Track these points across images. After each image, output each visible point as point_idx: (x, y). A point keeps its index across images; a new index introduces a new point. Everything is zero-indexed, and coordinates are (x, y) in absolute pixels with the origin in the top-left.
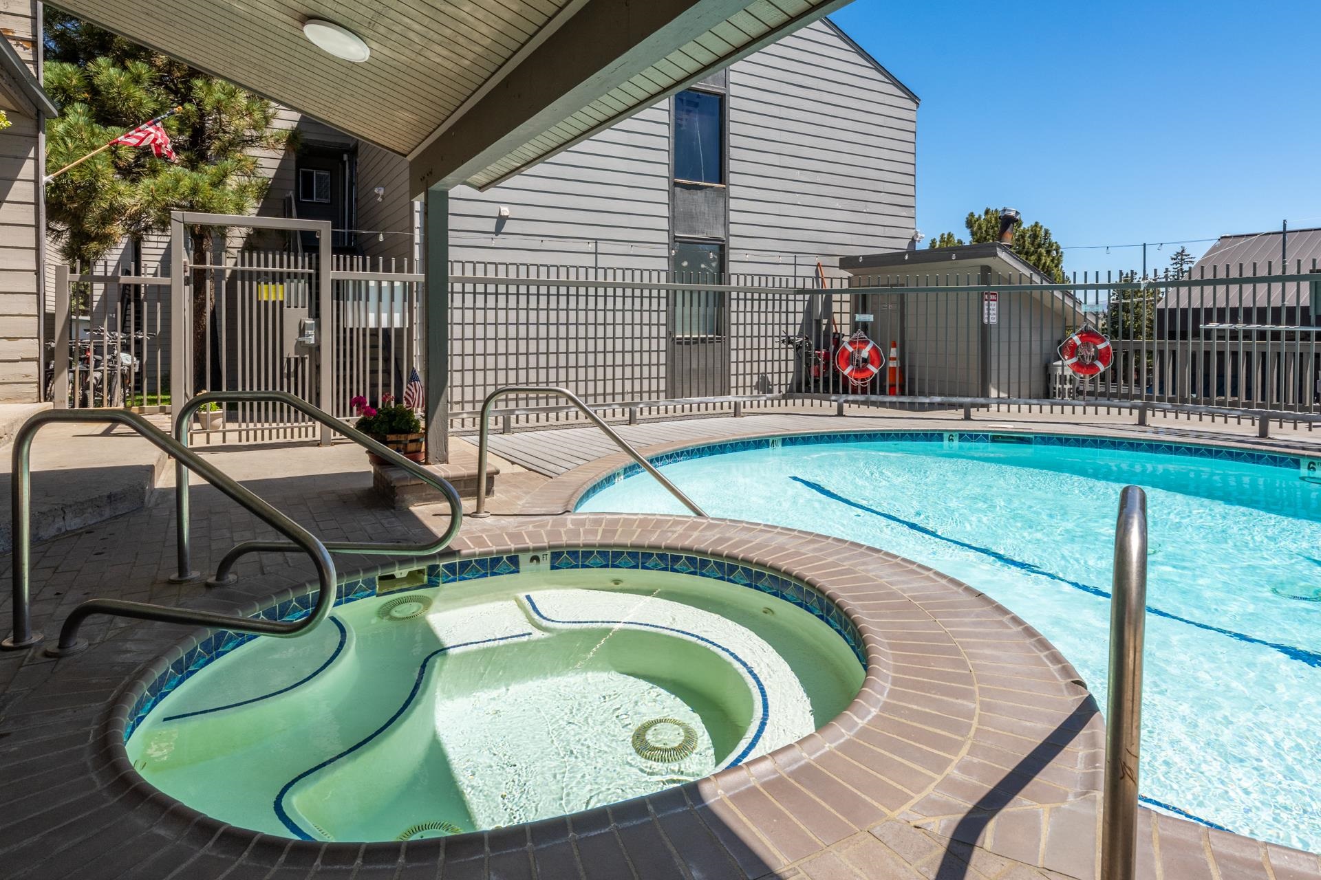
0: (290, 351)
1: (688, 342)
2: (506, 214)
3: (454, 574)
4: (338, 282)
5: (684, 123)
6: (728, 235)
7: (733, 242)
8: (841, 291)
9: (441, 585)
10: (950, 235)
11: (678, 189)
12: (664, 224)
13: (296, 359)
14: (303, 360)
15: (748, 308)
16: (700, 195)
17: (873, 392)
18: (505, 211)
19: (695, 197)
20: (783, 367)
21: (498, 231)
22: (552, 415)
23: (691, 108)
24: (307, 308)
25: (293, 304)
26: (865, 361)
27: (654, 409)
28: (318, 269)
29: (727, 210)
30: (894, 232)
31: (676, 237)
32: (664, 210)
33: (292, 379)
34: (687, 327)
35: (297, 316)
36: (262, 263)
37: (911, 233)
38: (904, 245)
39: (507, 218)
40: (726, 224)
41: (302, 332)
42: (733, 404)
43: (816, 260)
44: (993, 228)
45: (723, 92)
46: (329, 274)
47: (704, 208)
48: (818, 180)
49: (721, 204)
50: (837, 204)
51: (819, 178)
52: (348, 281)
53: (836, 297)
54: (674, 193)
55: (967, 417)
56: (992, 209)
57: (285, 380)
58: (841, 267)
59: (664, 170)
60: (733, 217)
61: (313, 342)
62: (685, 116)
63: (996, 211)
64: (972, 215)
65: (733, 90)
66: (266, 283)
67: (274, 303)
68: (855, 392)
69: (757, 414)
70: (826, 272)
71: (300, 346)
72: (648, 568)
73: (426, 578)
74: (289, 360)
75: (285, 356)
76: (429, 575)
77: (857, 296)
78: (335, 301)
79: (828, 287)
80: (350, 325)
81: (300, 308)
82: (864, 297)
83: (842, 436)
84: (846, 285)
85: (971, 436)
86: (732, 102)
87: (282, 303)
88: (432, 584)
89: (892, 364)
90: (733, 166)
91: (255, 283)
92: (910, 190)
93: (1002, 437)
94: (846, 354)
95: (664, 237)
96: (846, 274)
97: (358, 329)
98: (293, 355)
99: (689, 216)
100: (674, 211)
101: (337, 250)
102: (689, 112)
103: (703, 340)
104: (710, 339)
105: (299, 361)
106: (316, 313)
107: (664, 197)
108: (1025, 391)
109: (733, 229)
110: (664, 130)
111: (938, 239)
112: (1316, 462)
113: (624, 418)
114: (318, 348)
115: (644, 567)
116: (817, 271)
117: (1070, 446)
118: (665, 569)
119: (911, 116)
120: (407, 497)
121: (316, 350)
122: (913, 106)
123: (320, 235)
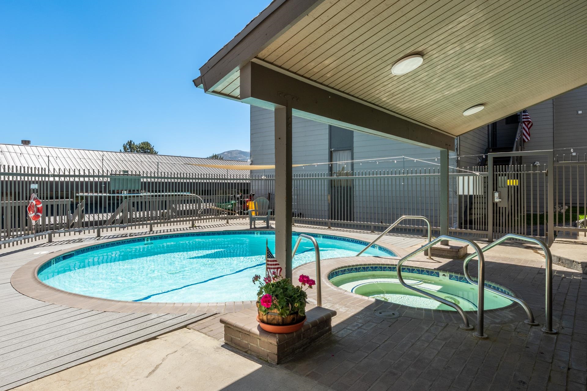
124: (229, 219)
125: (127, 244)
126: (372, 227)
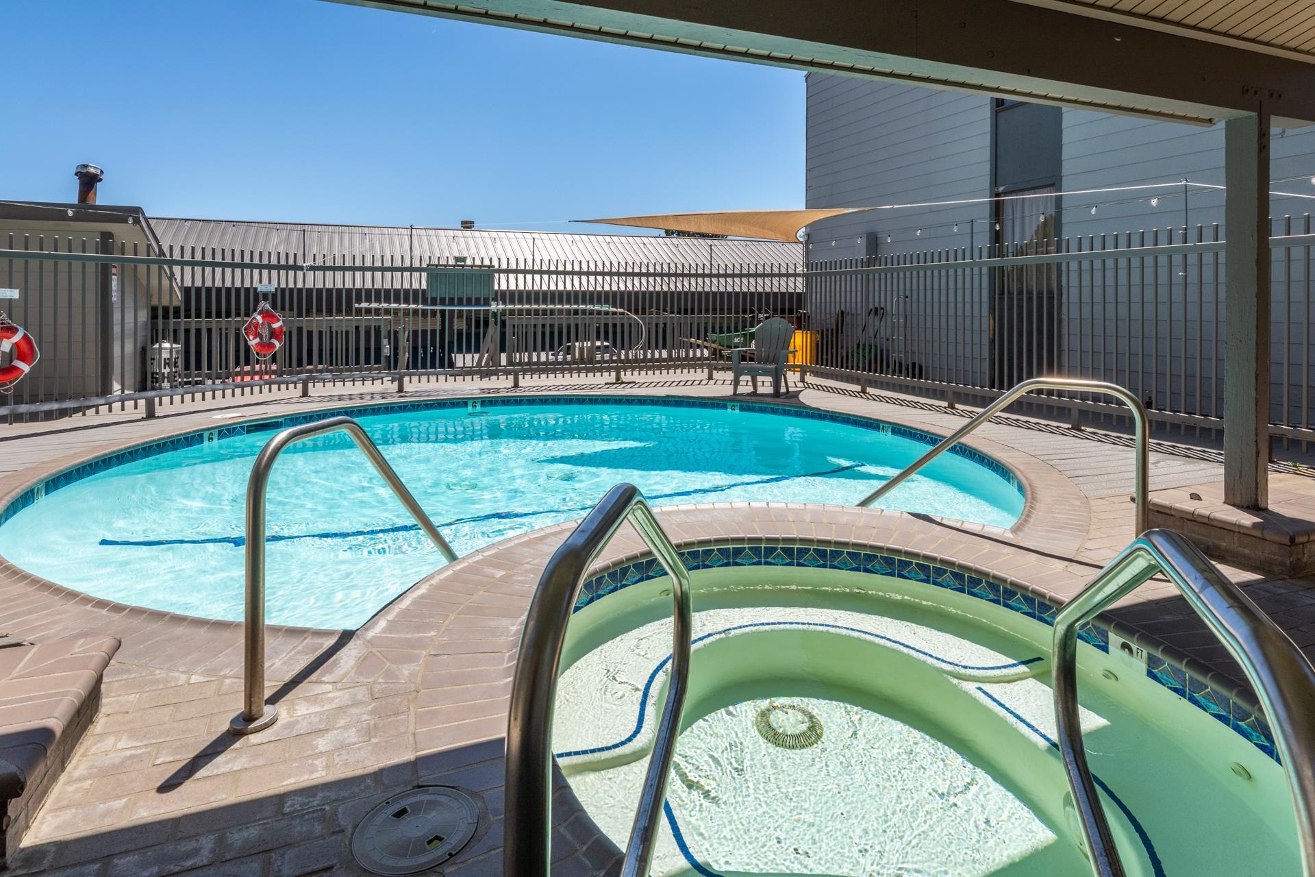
85: (228, 430)
93: (255, 426)
124: (715, 369)
126: (1075, 413)
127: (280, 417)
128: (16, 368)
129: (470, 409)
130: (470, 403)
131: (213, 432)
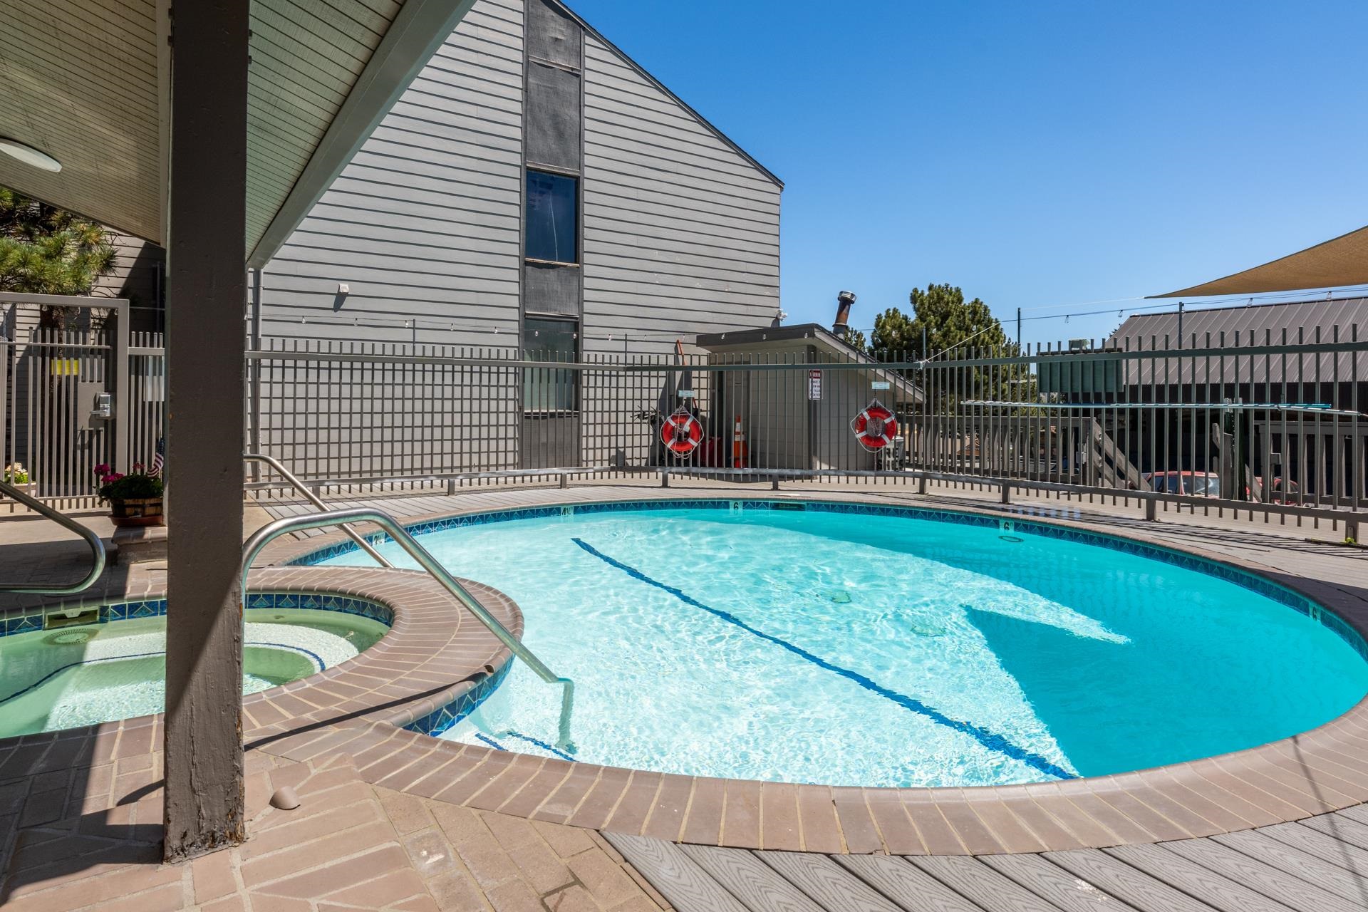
0: (84, 424)
1: (536, 417)
2: (345, 291)
3: (123, 614)
4: (137, 357)
5: (537, 204)
6: (582, 312)
7: (587, 319)
8: (699, 368)
9: (109, 622)
10: (895, 310)
11: (529, 268)
12: (515, 302)
13: (90, 432)
14: (98, 433)
15: (599, 384)
16: (552, 274)
17: (695, 465)
18: (345, 287)
19: (547, 276)
20: (639, 443)
21: (337, 308)
22: (366, 486)
23: (544, 190)
24: (103, 383)
25: (88, 378)
26: (687, 435)
27: (475, 481)
28: (114, 345)
29: (581, 289)
30: (758, 311)
31: (526, 314)
32: (515, 288)
33: (87, 451)
34: (536, 402)
35: (91, 390)
36: (56, 339)
37: (774, 312)
38: (768, 323)
39: (346, 295)
40: (581, 302)
41: (97, 406)
42: (559, 476)
43: (674, 338)
44: (935, 304)
45: (577, 174)
46: (126, 350)
47: (557, 287)
48: (678, 260)
49: (575, 283)
50: (698, 283)
51: (678, 258)
52: (147, 357)
53: (695, 373)
54: (525, 272)
55: (775, 488)
56: (936, 284)
57: (79, 452)
58: (698, 344)
59: (515, 250)
60: (587, 295)
61: (108, 415)
62: (538, 197)
63: (939, 287)
64: (915, 290)
65: (588, 172)
66: (59, 358)
67: (68, 378)
68: (679, 464)
69: (585, 486)
70: (684, 349)
71: (94, 419)
72: (305, 608)
73: (98, 617)
74: (83, 432)
75: (79, 428)
76: (101, 615)
77: (713, 374)
78: (133, 377)
79: (687, 363)
80: (149, 399)
81: (95, 382)
82: (721, 374)
83: (635, 505)
84: (704, 362)
85: (753, 503)
86: (587, 184)
87: (76, 378)
88: (103, 621)
89: (737, 438)
90: (587, 245)
91: (47, 359)
92: (774, 271)
93: (786, 505)
94: (669, 428)
95: (515, 314)
96: (704, 351)
97: (158, 403)
98: (87, 428)
99: (541, 294)
100: (524, 289)
101: (135, 326)
102: (542, 193)
103: (553, 415)
104: (560, 413)
105: (94, 433)
106: (111, 387)
107: (515, 276)
108: (852, 464)
109: (587, 307)
110: (516, 211)
111: (884, 314)
112: (1009, 522)
113: (442, 490)
114: (114, 422)
115: (302, 607)
116: (676, 348)
117: (836, 512)
118: (320, 608)
119: (775, 199)
120: (131, 554)
121: (111, 424)
122: (777, 190)
123: (117, 312)
125: (951, 522)
127: (804, 501)
128: (689, 443)
129: (1002, 530)
130: (1002, 523)
131: (738, 502)
